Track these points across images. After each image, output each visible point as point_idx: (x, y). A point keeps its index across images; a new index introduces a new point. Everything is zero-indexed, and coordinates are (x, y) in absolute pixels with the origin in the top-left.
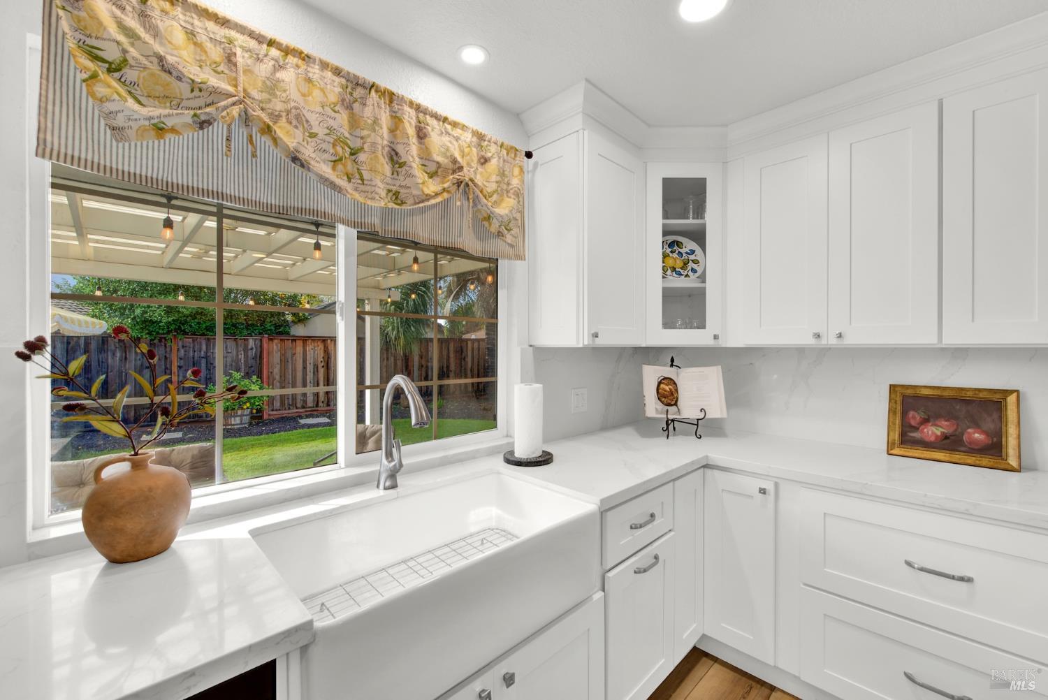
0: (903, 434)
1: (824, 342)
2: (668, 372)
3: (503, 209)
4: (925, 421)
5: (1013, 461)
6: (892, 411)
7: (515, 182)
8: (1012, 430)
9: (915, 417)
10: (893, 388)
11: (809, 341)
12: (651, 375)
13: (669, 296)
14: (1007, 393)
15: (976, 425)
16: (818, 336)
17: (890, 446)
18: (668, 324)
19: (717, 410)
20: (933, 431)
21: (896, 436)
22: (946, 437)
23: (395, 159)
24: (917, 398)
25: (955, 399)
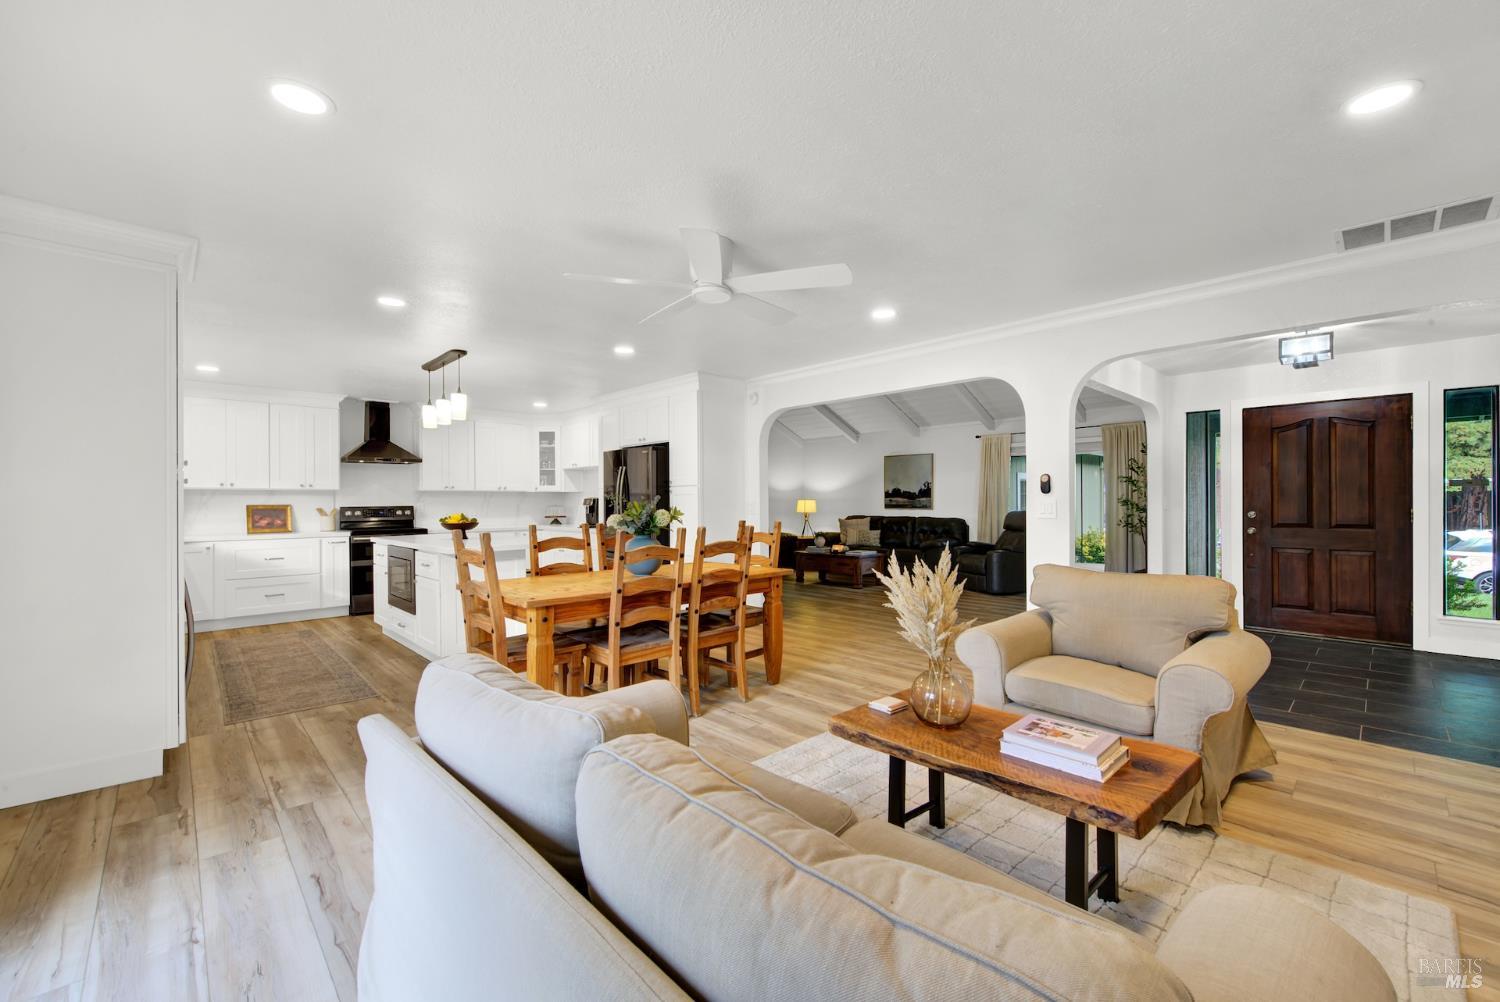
0: (253, 526)
1: (224, 487)
4: (261, 519)
5: (290, 529)
6: (248, 516)
8: (289, 518)
9: (257, 517)
10: (248, 507)
11: (219, 487)
14: (287, 506)
15: (278, 517)
16: (222, 485)
17: (248, 529)
20: (264, 522)
21: (250, 525)
22: (268, 524)
24: (257, 510)
25: (271, 510)
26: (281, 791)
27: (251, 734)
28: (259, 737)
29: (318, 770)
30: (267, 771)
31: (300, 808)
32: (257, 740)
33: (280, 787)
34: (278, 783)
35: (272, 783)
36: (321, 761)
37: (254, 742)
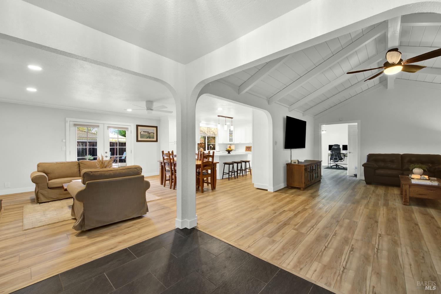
1: (241, 143)
2: (230, 146)
3: (216, 133)
4: (247, 149)
7: (217, 131)
12: (228, 146)
13: (230, 139)
15: (250, 149)
18: (230, 141)
19: (234, 149)
23: (210, 132)
24: (247, 147)
25: (249, 147)
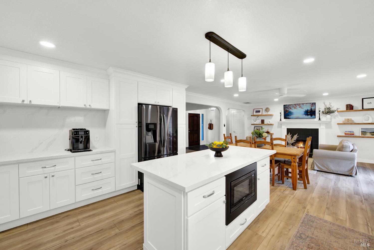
26: (361, 200)
27: (369, 224)
28: (365, 221)
29: (349, 200)
30: (364, 206)
31: (357, 195)
32: (366, 220)
33: (361, 201)
34: (361, 202)
35: (363, 203)
36: (347, 202)
37: (368, 220)
